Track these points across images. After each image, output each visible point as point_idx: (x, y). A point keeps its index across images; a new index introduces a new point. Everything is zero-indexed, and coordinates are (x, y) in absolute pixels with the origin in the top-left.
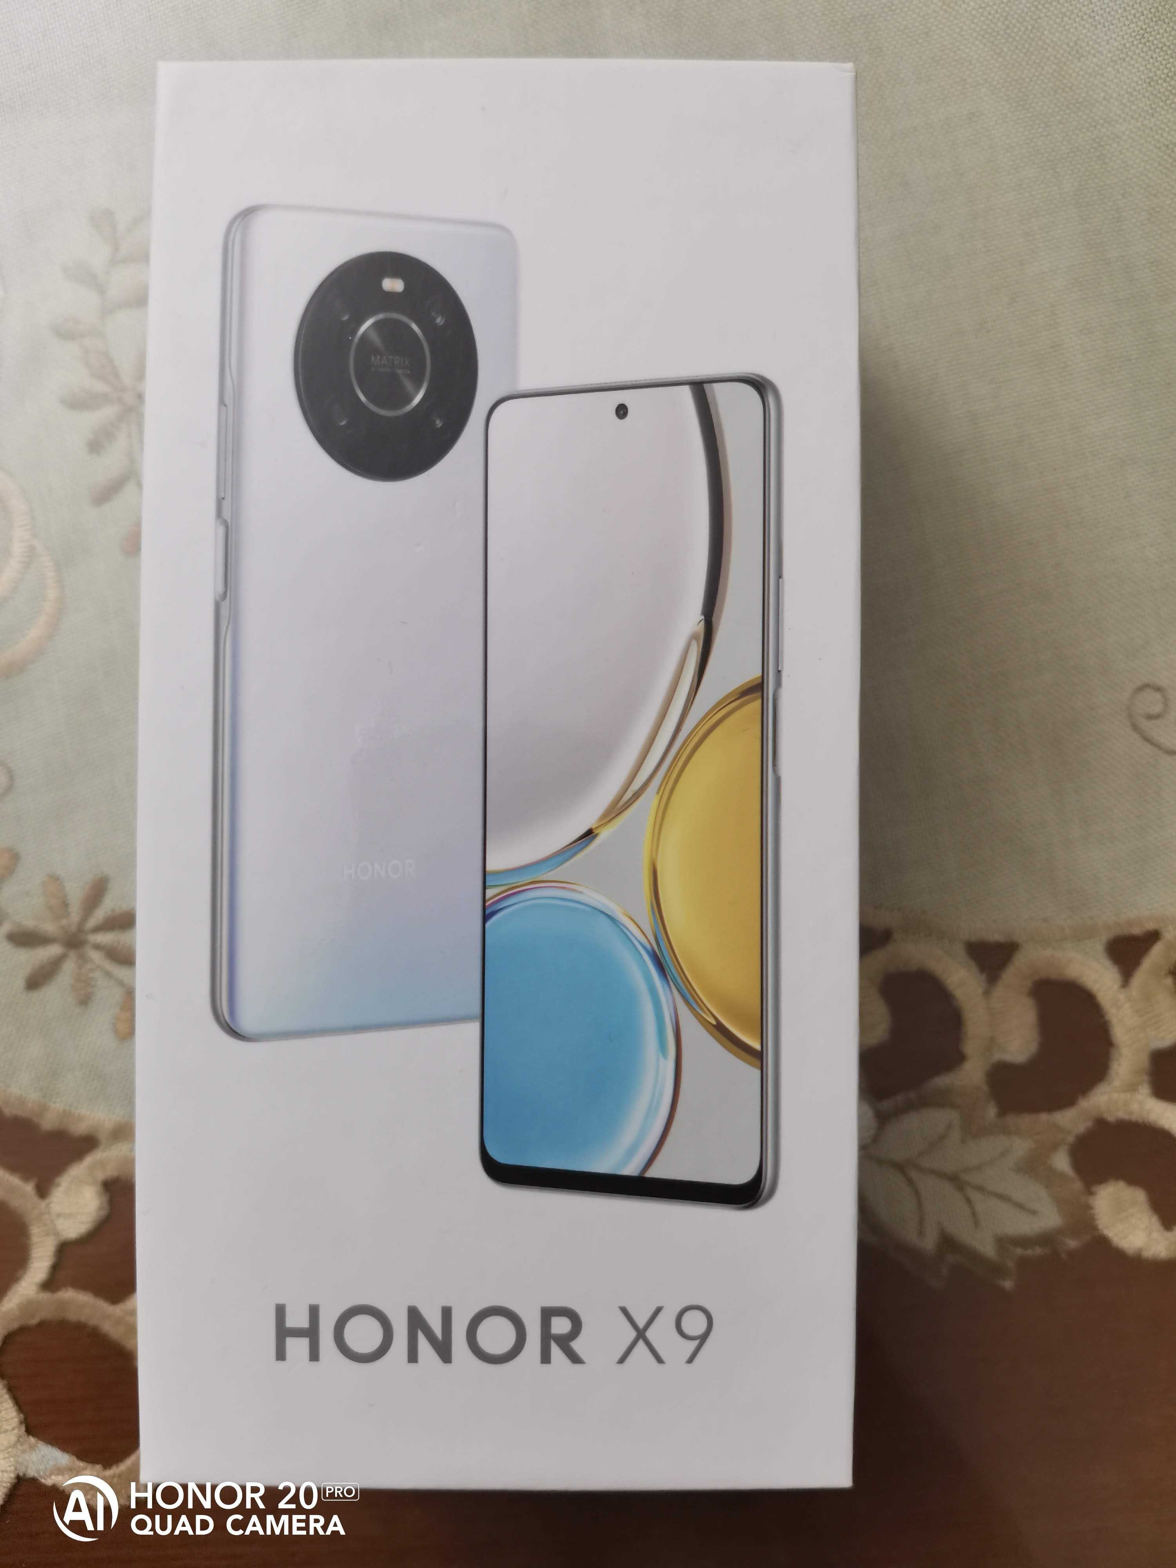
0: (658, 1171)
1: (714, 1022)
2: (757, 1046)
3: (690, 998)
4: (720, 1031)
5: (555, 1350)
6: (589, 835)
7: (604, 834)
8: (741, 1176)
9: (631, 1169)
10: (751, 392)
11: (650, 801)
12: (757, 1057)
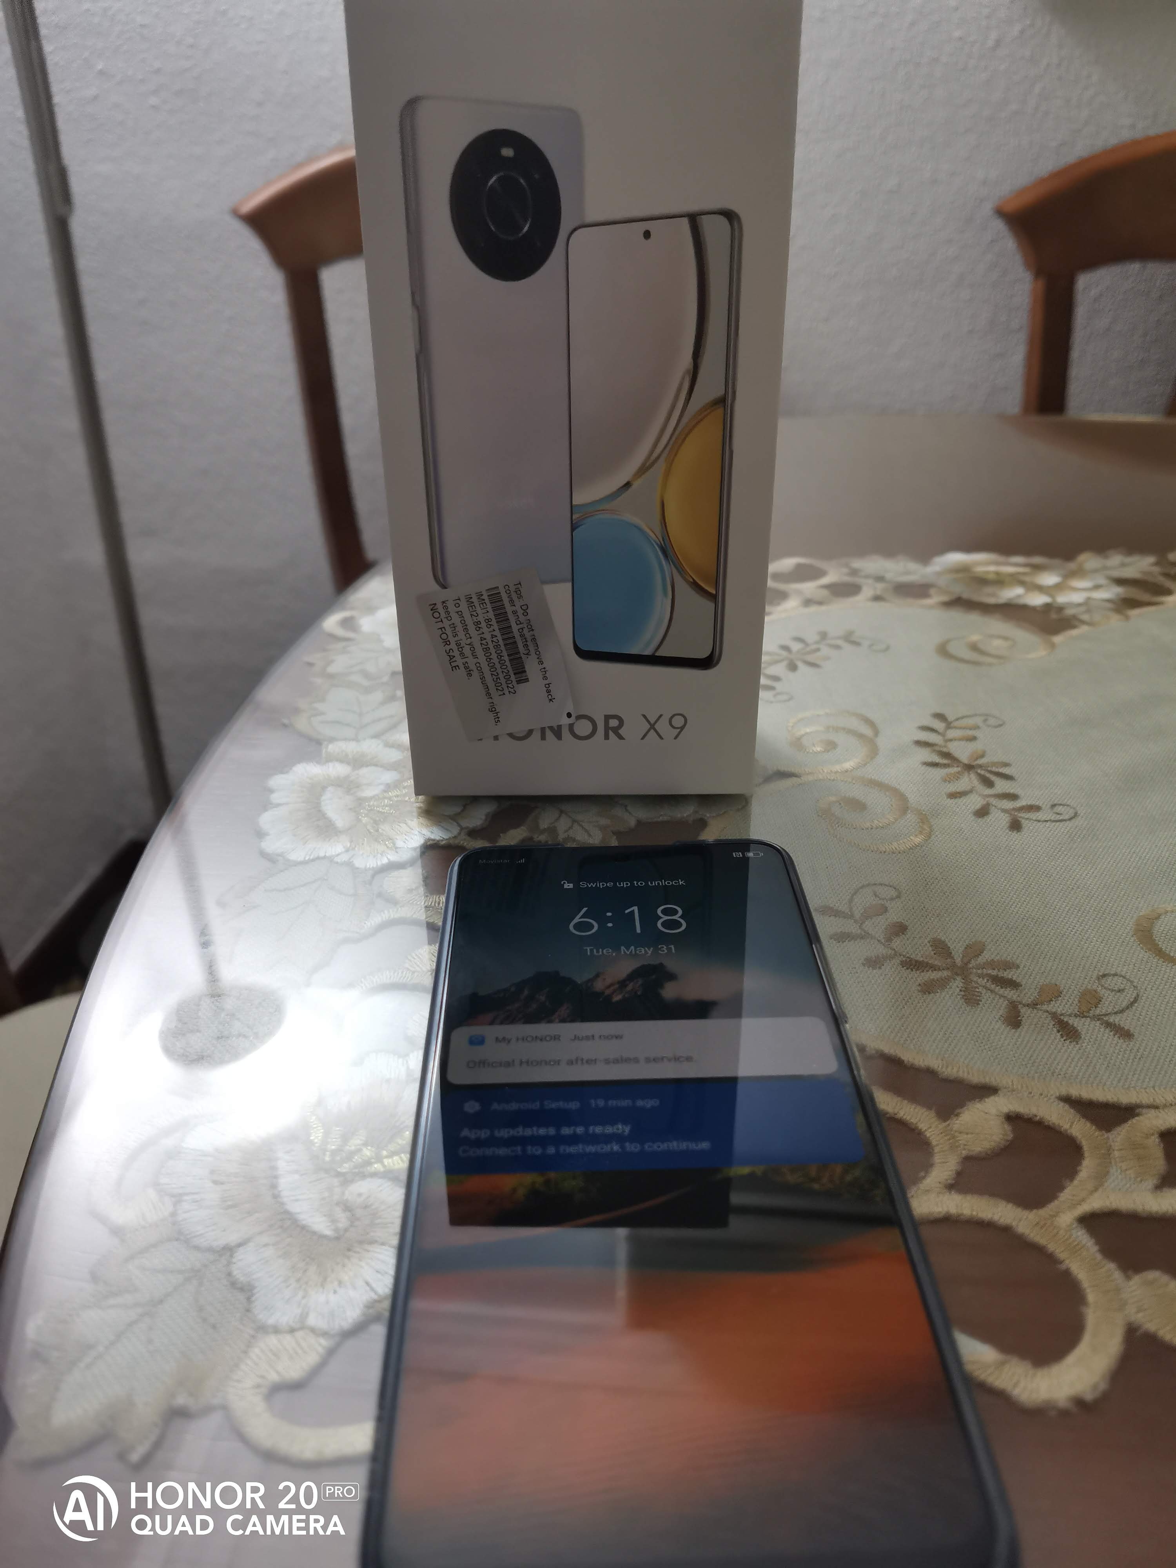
0: (662, 652)
1: (691, 580)
2: (714, 592)
3: (681, 571)
4: (695, 585)
5: (611, 733)
6: (628, 485)
7: (636, 484)
8: (703, 654)
9: (648, 652)
10: (723, 221)
11: (661, 465)
12: (713, 597)
